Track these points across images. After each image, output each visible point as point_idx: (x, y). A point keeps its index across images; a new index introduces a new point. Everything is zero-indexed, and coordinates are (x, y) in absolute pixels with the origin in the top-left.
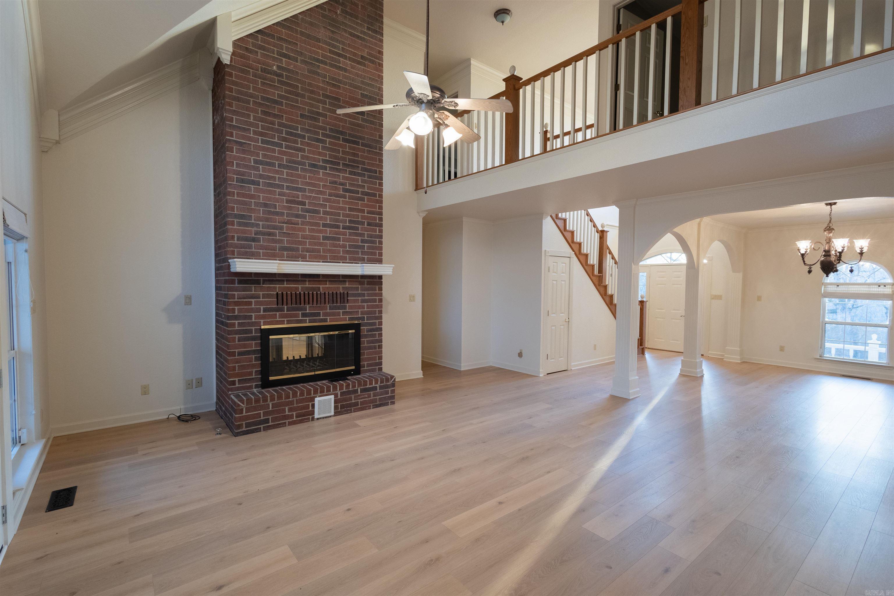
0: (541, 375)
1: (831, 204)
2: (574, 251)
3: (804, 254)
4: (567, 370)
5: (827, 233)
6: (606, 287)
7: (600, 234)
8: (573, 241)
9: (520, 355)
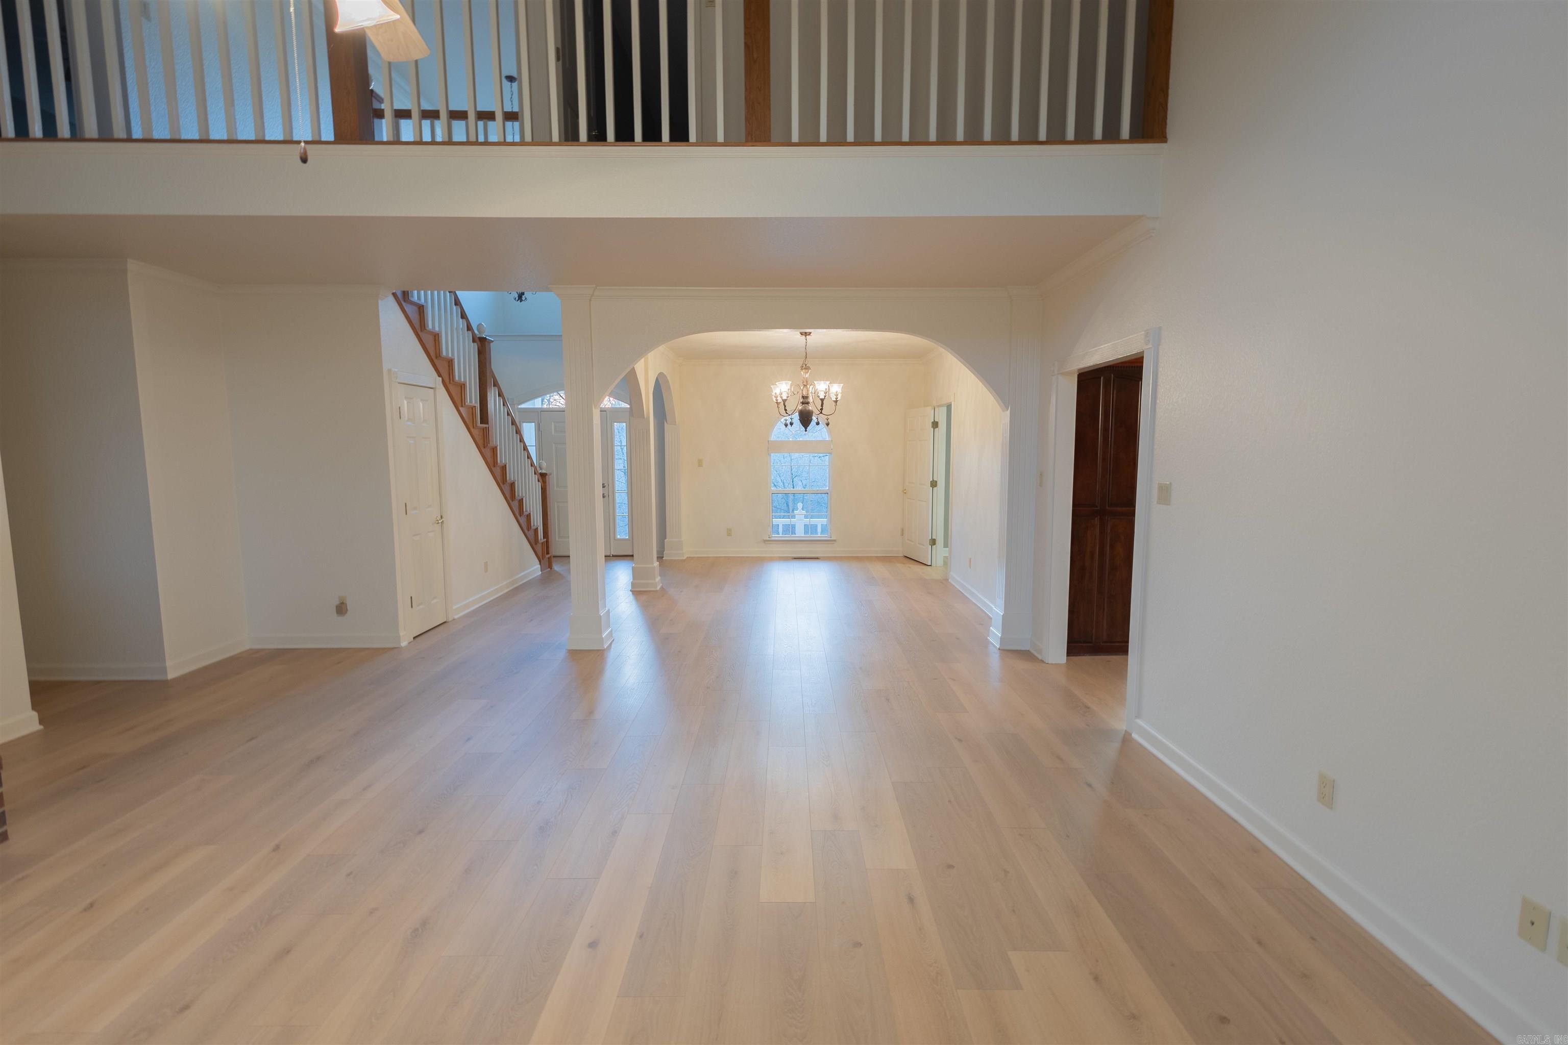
0: (404, 644)
1: (806, 334)
2: (440, 375)
3: (786, 400)
4: (445, 622)
5: (804, 373)
6: (494, 450)
7: (478, 345)
8: (438, 355)
9: (341, 609)
